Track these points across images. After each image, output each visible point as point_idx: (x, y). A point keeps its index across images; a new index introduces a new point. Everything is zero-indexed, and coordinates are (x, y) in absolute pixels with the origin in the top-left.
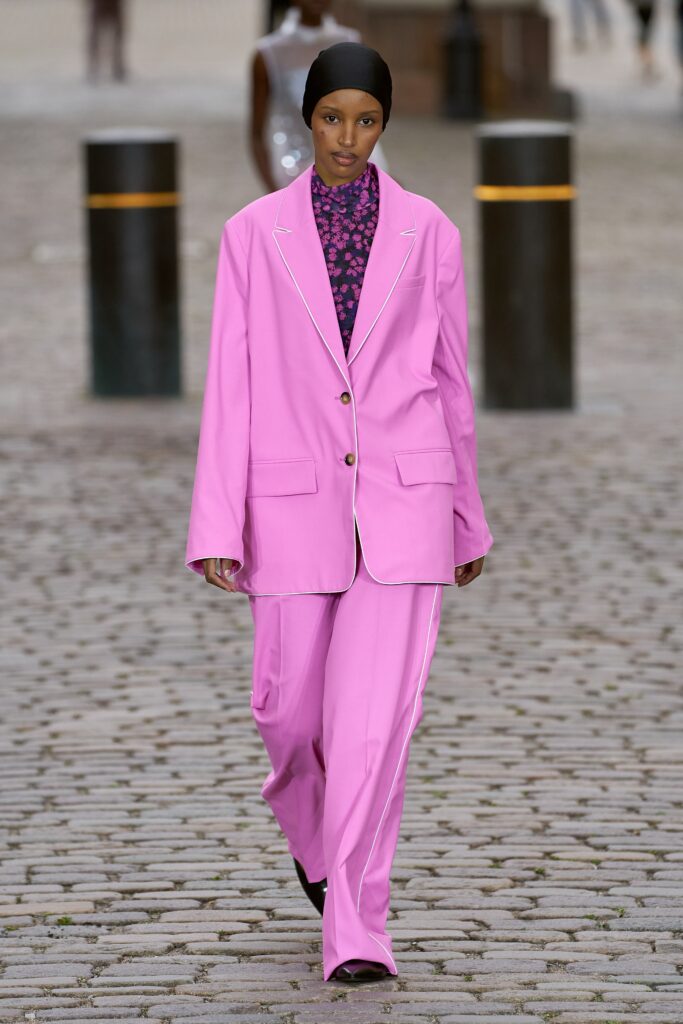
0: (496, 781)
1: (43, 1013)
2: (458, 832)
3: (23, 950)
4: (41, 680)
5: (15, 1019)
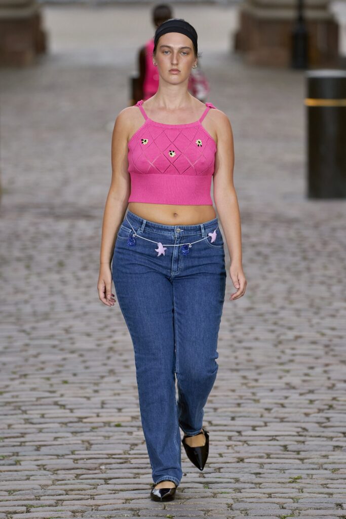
0: (312, 365)
1: (108, 466)
2: (294, 388)
3: (99, 438)
4: (109, 317)
5: (95, 469)
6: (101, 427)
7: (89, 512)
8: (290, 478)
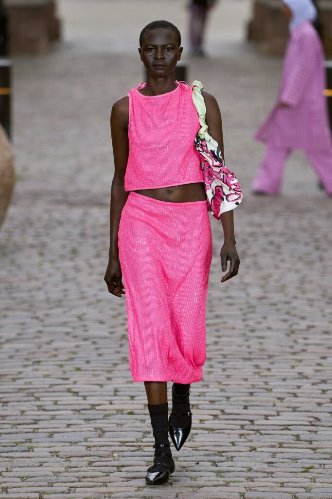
0: (324, 355)
1: (120, 454)
2: (306, 378)
3: (112, 425)
5: (108, 456)
6: (113, 414)
8: (303, 468)
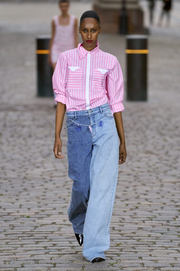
0: (128, 186)
1: (23, 238)
2: (118, 198)
3: (19, 223)
4: (24, 162)
5: (16, 239)
6: (19, 218)
7: (12, 261)
8: (116, 244)
